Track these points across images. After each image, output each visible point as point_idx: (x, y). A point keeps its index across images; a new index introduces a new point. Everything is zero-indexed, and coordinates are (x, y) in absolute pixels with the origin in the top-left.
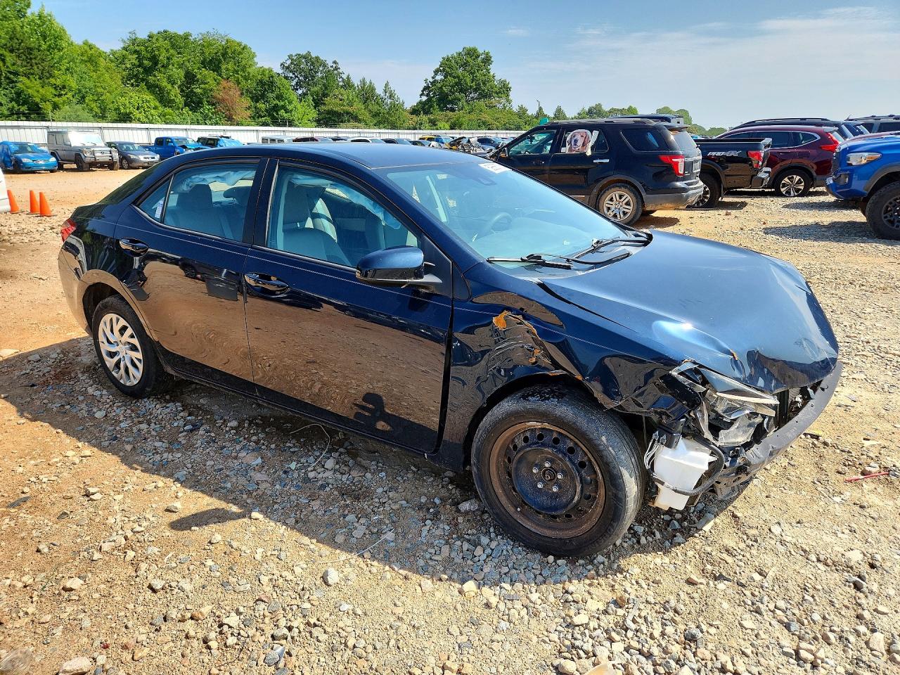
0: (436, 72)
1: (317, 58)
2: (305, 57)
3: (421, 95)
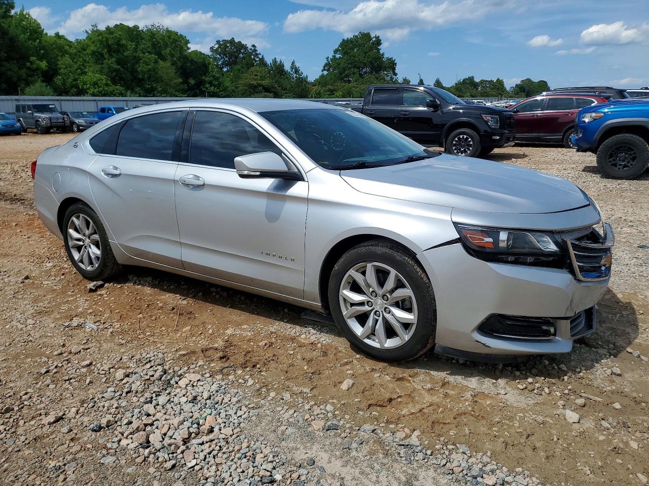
0: (336, 51)
1: (240, 42)
2: (229, 41)
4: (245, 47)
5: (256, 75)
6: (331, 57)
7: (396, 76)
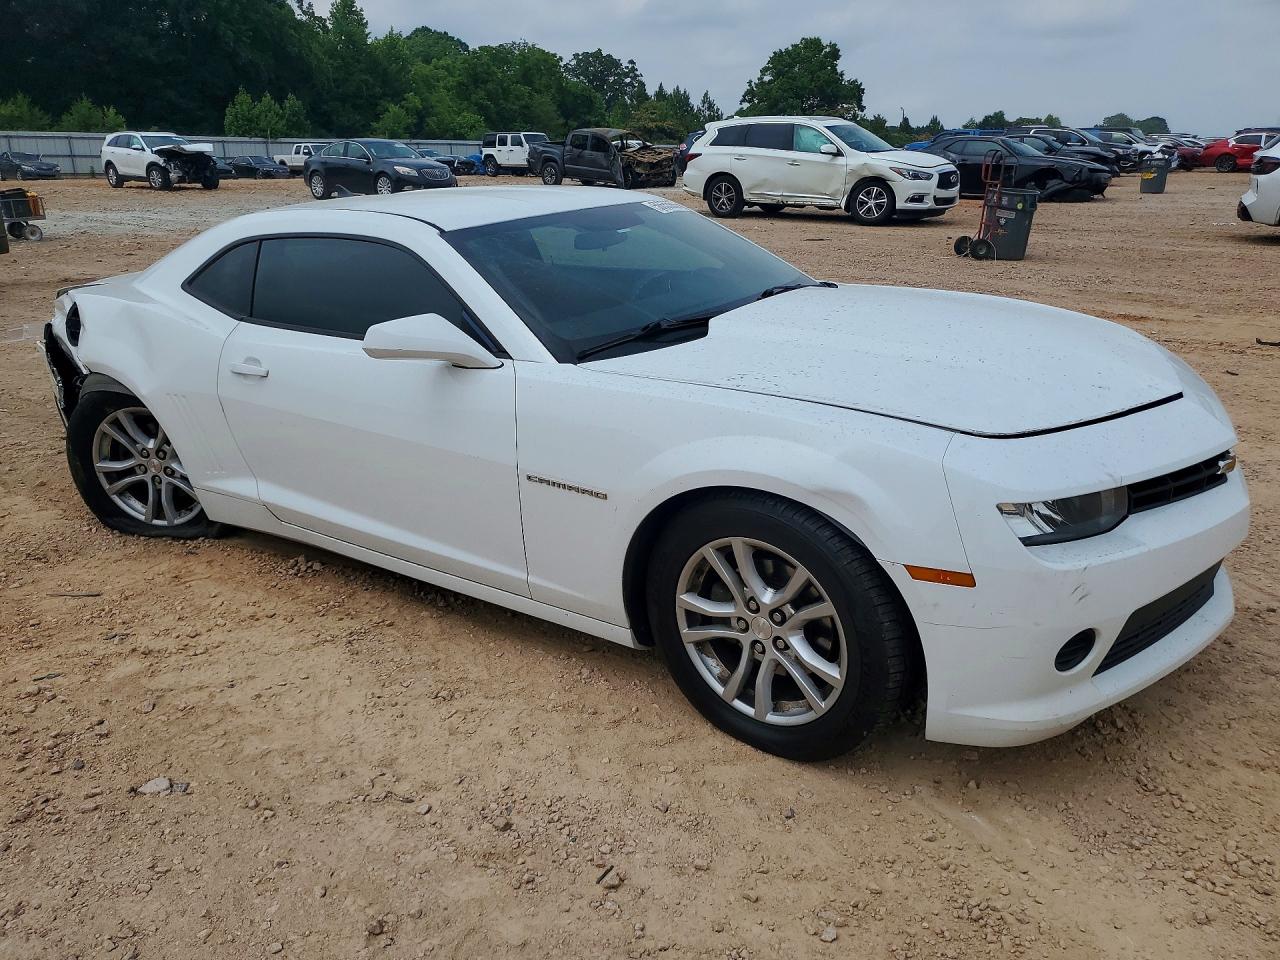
0: (764, 71)
1: (609, 56)
2: (592, 55)
3: (741, 102)
4: (616, 64)
5: (652, 113)
6: (757, 81)
7: (862, 111)
